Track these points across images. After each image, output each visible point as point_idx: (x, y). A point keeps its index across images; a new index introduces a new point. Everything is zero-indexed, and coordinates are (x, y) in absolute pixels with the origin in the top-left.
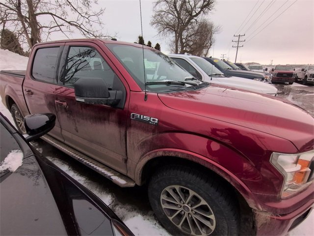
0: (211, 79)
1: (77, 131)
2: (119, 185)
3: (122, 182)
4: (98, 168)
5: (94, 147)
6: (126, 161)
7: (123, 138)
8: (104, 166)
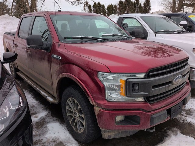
0: (156, 35)
1: (34, 69)
2: (49, 101)
3: (50, 99)
4: (42, 92)
5: (41, 78)
6: (52, 84)
7: (50, 69)
8: (46, 92)
